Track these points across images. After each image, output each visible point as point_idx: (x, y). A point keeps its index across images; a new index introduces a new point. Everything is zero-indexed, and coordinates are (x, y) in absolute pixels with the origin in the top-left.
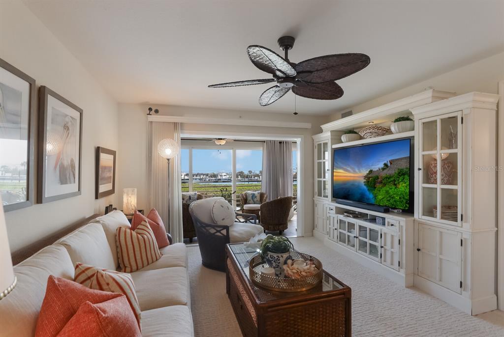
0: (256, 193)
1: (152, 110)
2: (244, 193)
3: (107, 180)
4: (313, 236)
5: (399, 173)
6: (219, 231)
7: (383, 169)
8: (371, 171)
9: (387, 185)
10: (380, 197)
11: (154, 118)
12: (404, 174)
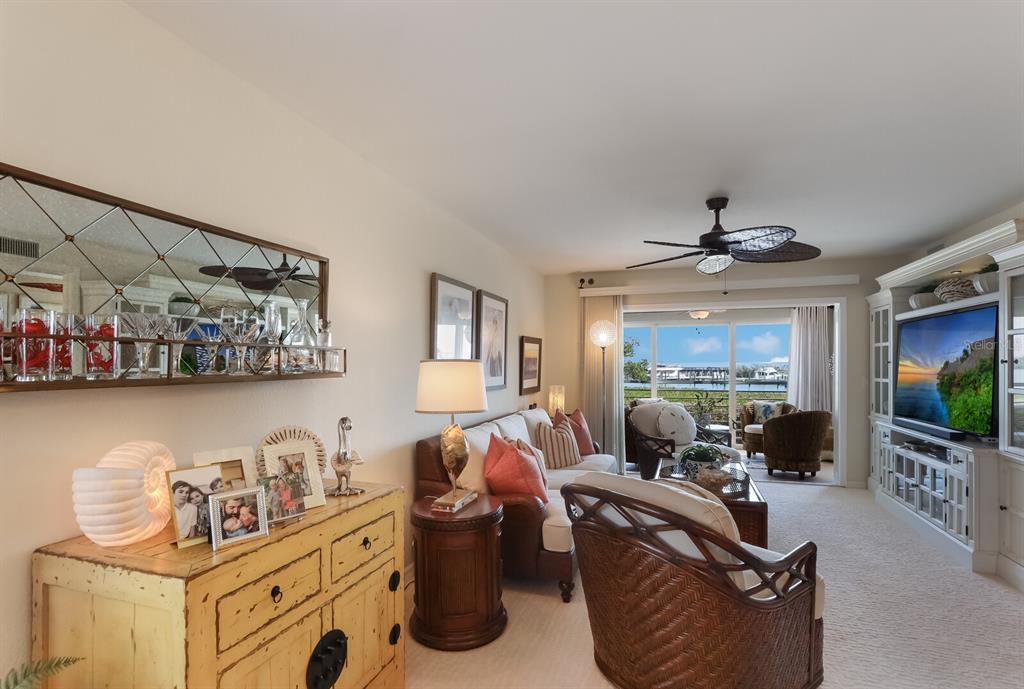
0: (773, 405)
1: (586, 280)
2: (749, 404)
3: (532, 375)
4: (867, 488)
5: (981, 367)
6: (661, 447)
7: (963, 360)
8: (947, 363)
9: (966, 391)
10: (956, 413)
11: (589, 292)
12: (986, 370)
